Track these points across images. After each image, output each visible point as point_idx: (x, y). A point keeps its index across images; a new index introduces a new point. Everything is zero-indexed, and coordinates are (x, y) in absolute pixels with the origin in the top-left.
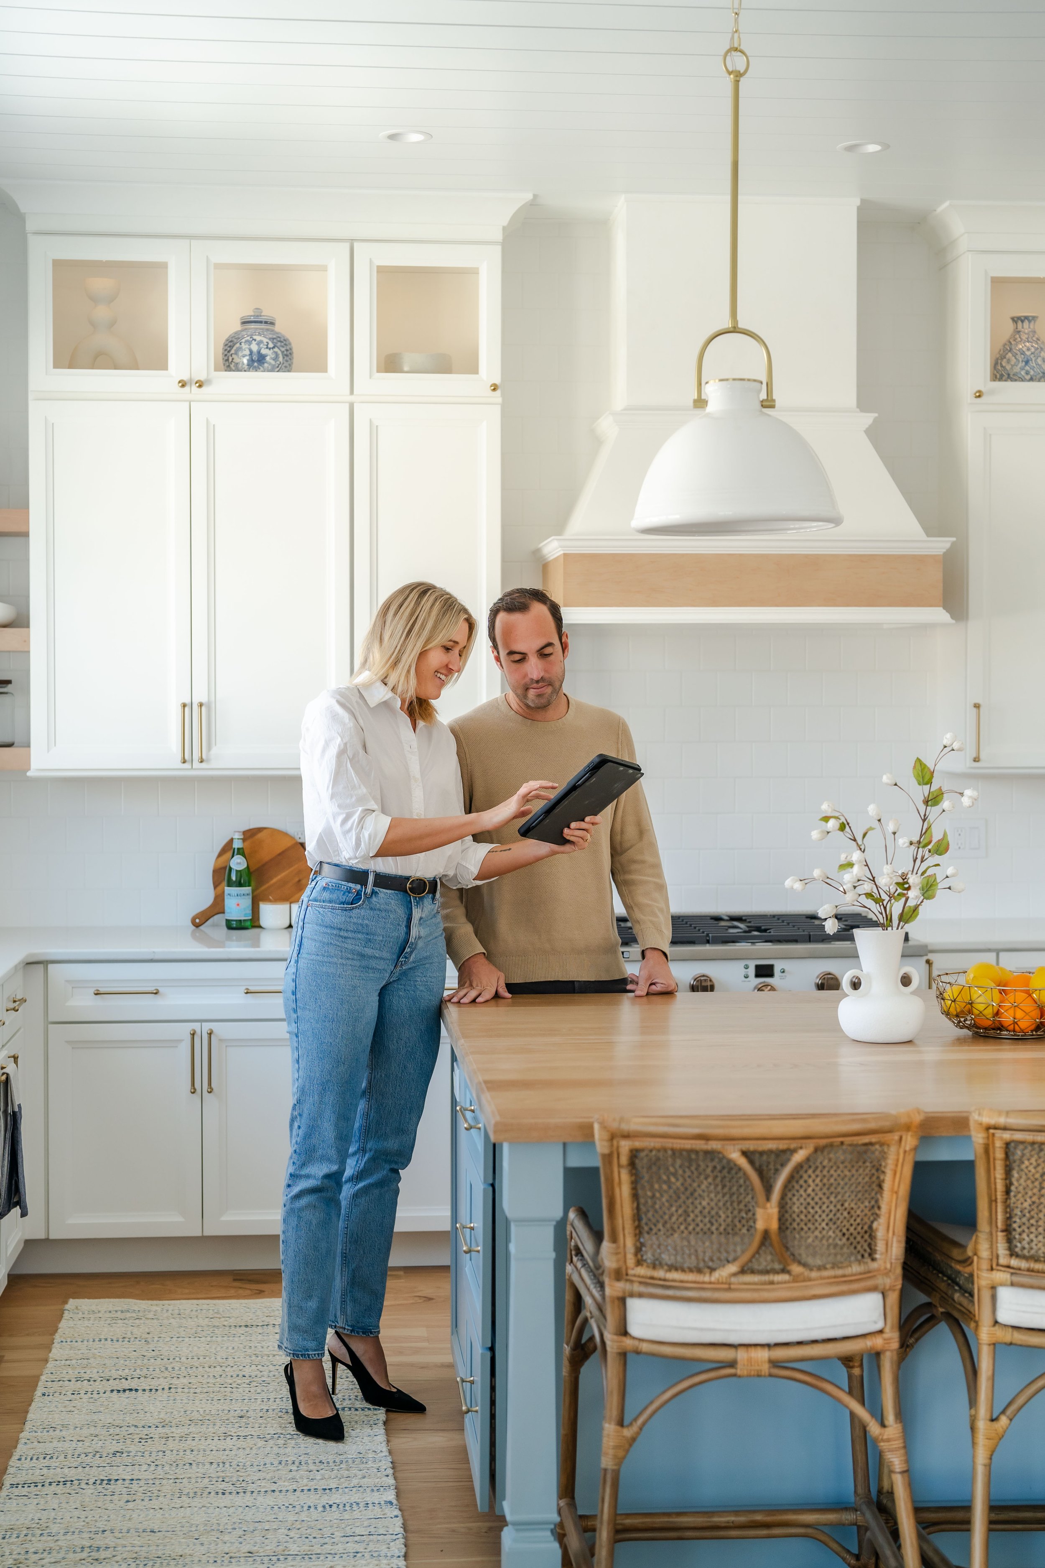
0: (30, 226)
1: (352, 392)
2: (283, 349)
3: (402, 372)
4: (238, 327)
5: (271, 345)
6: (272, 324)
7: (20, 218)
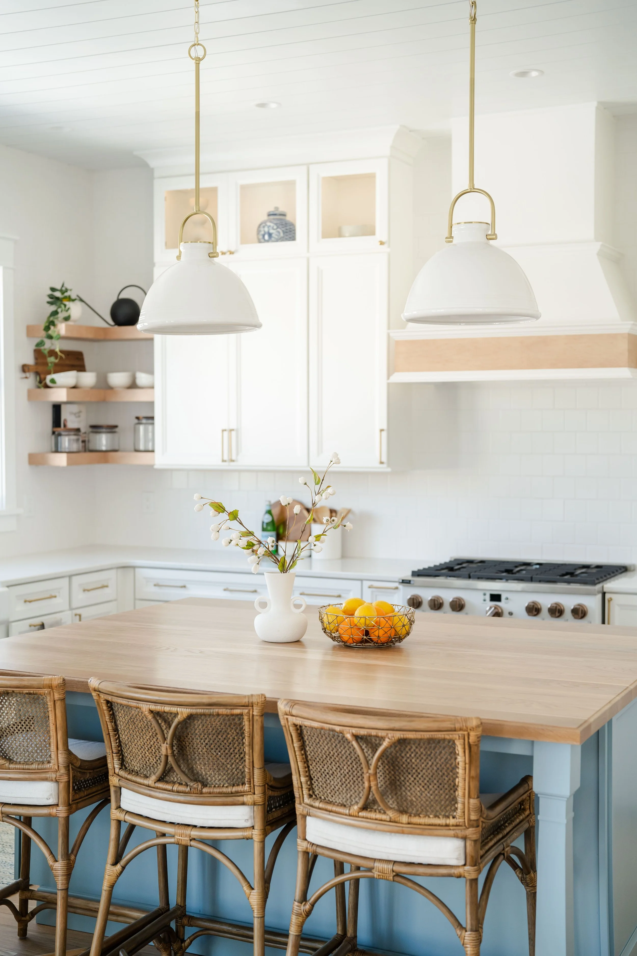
0: (156, 174)
1: (308, 251)
2: (283, 229)
3: (344, 237)
4: (265, 218)
5: (275, 227)
6: (284, 215)
7: (152, 171)
